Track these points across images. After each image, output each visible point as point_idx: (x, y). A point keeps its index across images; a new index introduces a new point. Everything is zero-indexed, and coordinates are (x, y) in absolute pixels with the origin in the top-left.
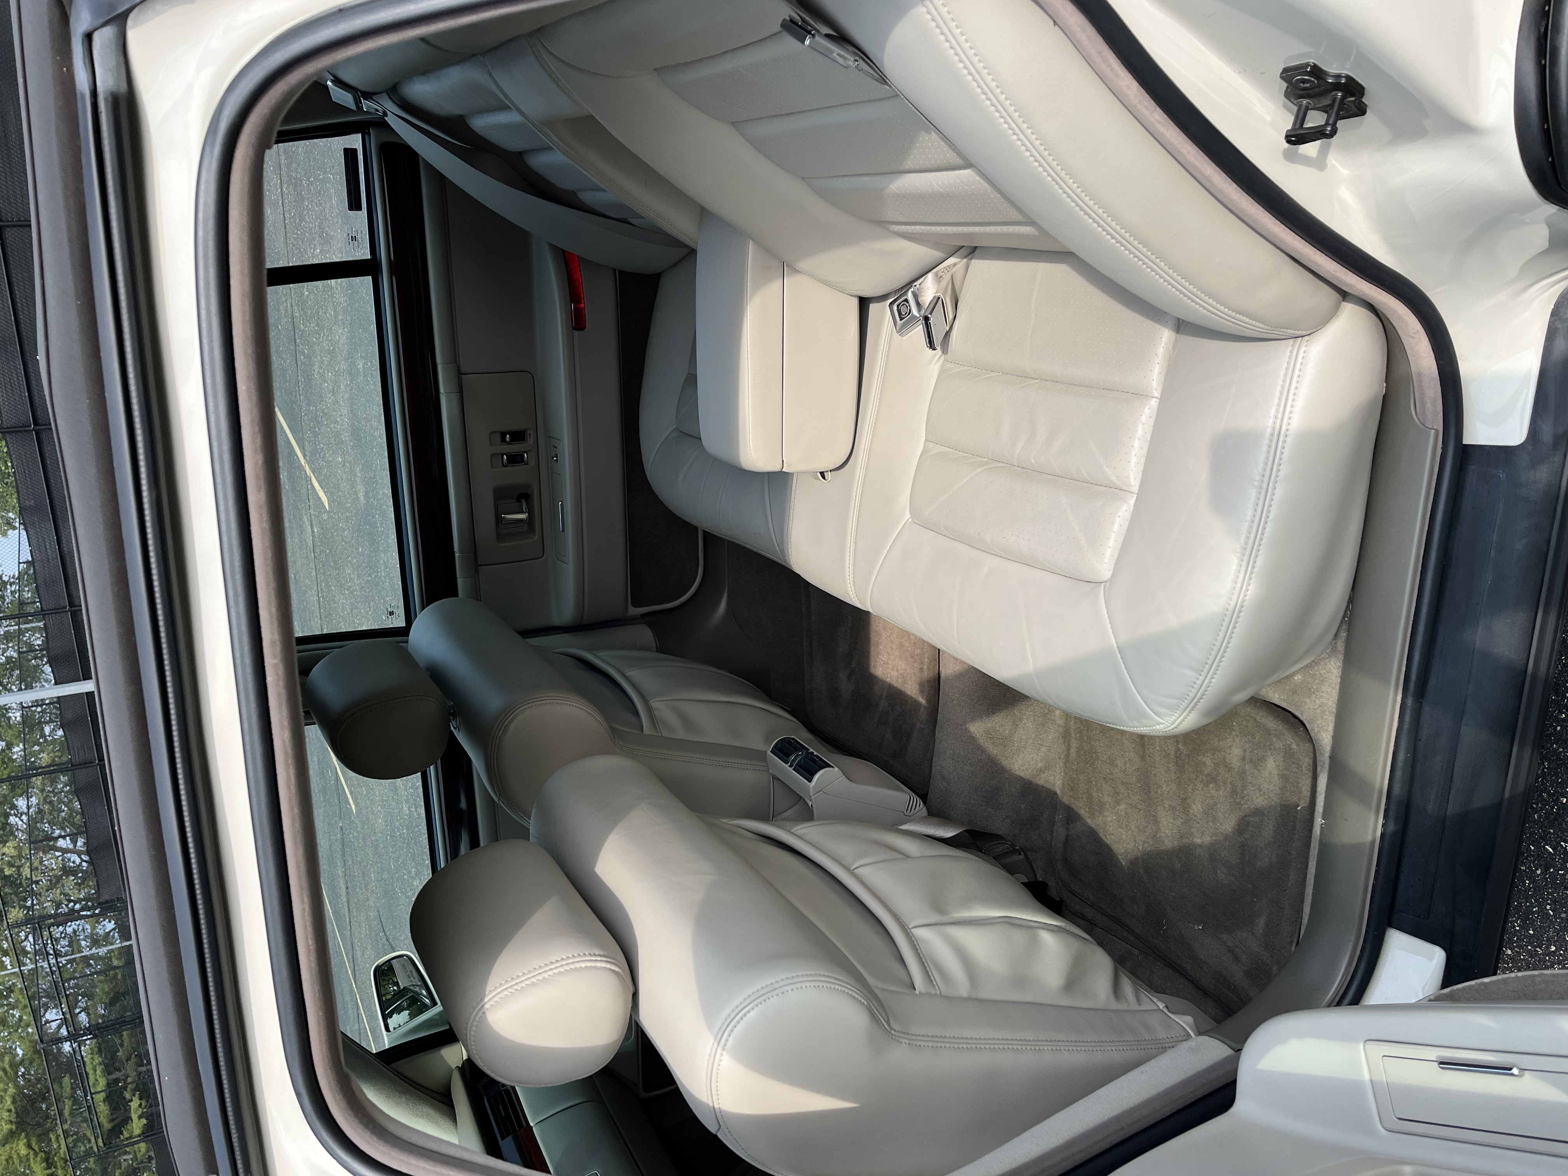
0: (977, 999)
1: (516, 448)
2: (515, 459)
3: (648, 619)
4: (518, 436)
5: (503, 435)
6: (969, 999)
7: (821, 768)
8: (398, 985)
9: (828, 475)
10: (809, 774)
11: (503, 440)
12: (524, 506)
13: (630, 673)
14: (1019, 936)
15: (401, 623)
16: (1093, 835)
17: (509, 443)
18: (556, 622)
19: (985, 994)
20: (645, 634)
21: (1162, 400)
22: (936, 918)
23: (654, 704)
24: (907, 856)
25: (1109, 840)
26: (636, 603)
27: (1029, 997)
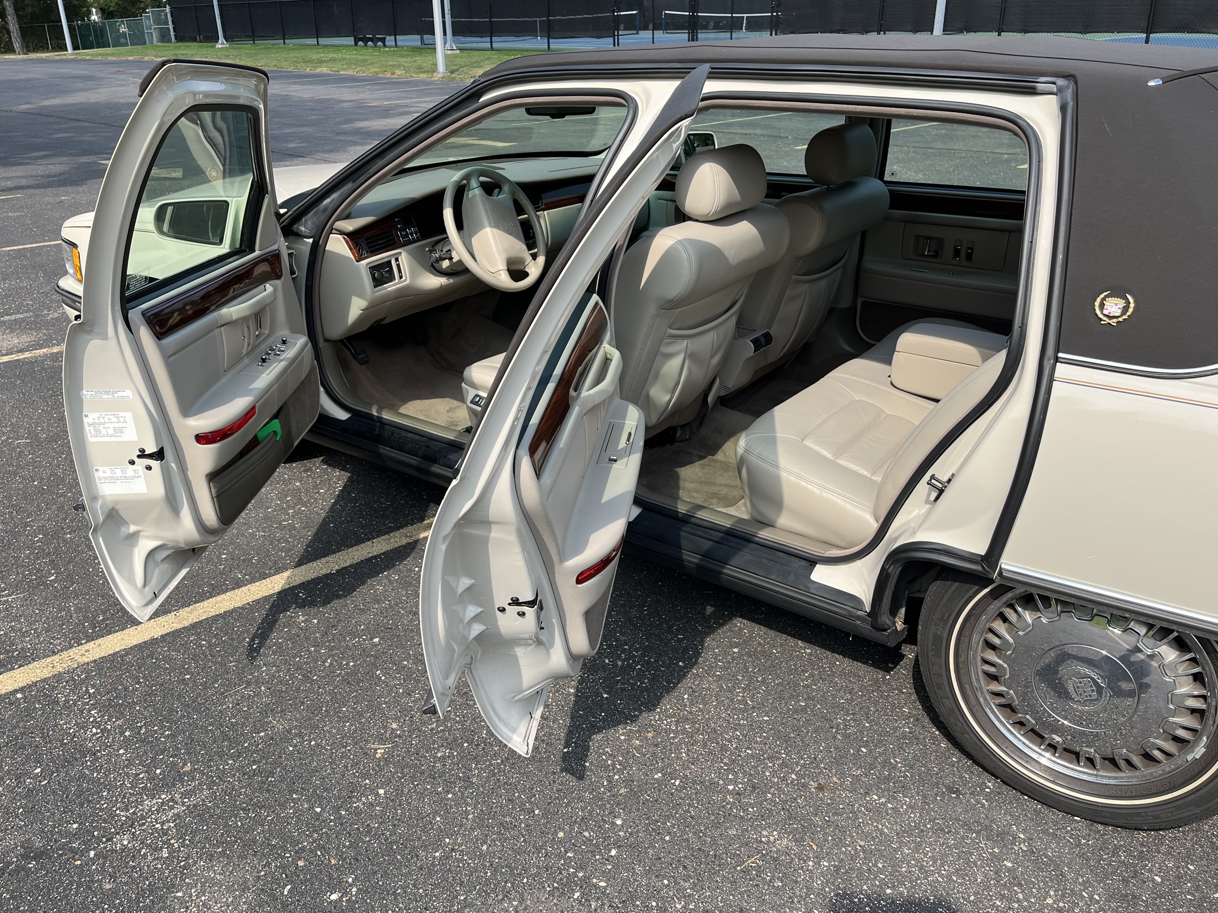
0: (657, 354)
1: (963, 254)
2: (957, 253)
3: (853, 308)
4: (969, 257)
5: (972, 249)
6: (658, 350)
7: (755, 348)
8: (698, 146)
9: (889, 379)
10: (754, 341)
11: (969, 248)
12: (932, 253)
13: (824, 282)
14: (671, 384)
15: (887, 178)
16: (692, 462)
17: (966, 251)
18: (865, 258)
19: (658, 357)
20: (845, 303)
21: (870, 478)
22: (688, 352)
23: (807, 285)
24: (712, 357)
25: (688, 467)
26: (863, 302)
27: (650, 376)
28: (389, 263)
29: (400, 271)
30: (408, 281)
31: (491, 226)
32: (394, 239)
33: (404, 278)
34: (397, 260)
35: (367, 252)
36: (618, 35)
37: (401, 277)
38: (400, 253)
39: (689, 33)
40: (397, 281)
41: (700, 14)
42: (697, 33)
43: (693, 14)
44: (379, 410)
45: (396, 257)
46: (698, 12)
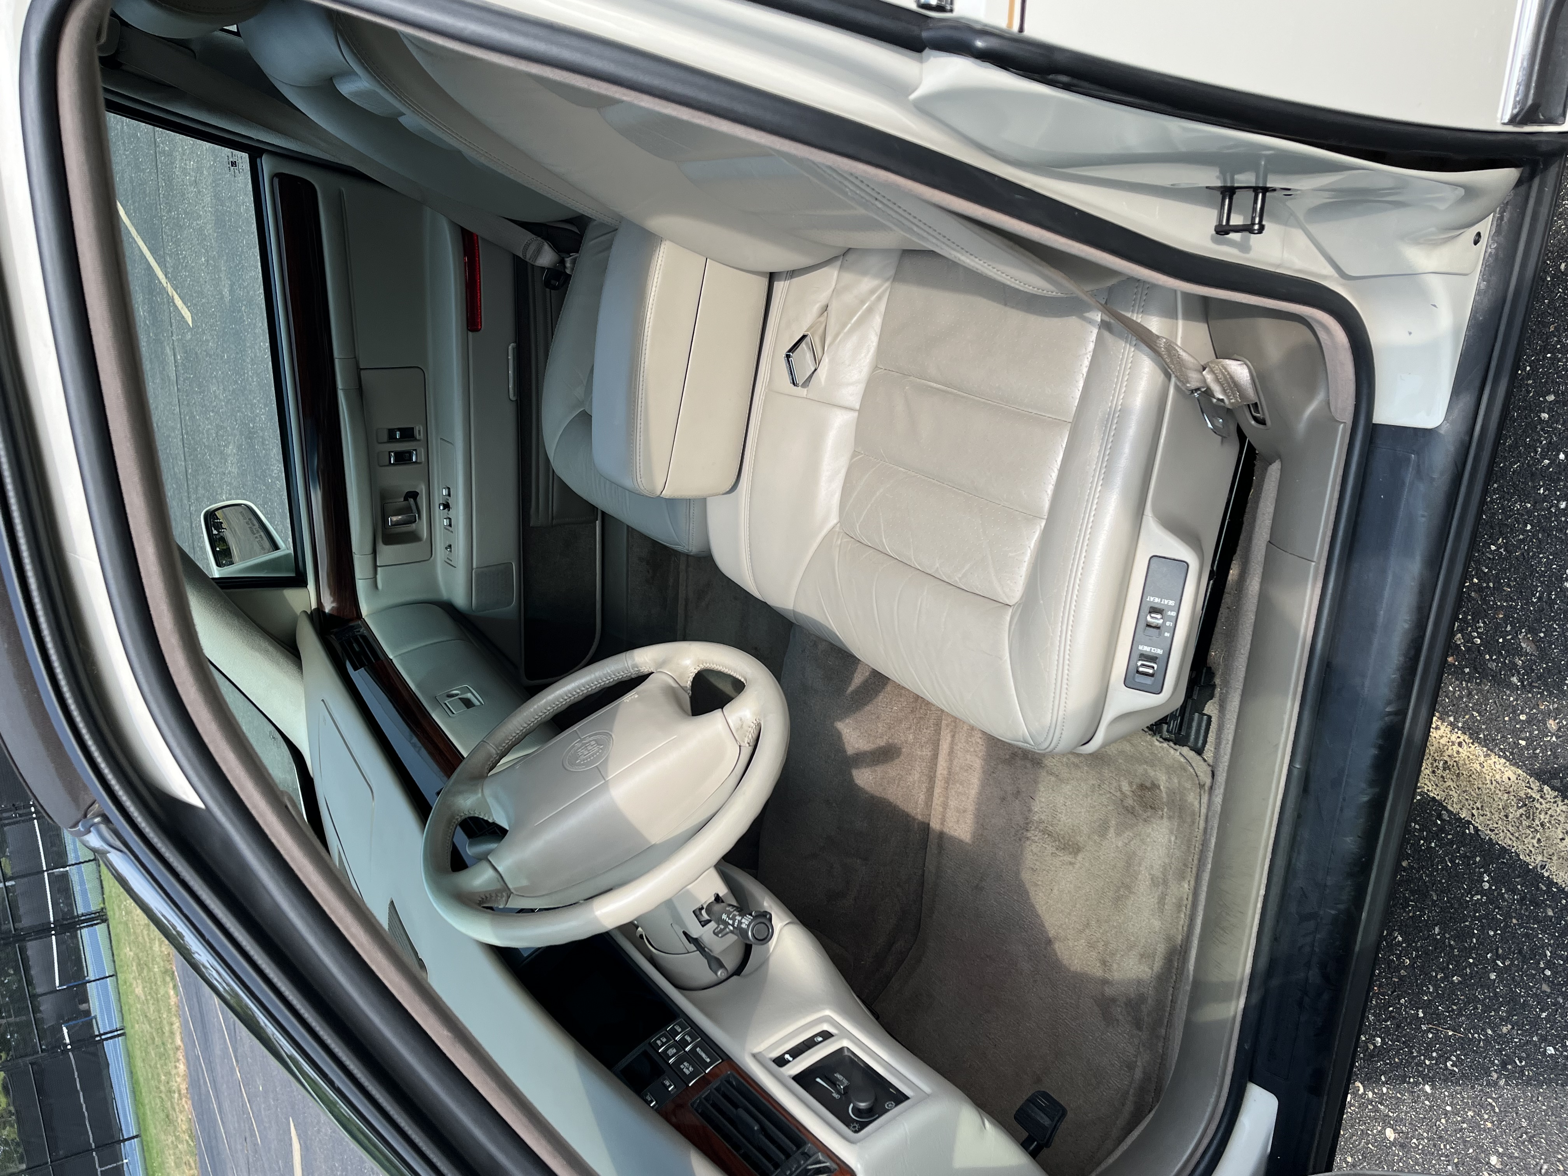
28: (804, 1079)
29: (808, 1045)
30: (828, 1012)
31: (605, 787)
32: (718, 1089)
33: (826, 1027)
34: (780, 1062)
35: (807, 1156)
36: (100, 1035)
37: (826, 1035)
38: (754, 1056)
39: (81, 928)
40: (845, 1043)
41: (52, 919)
42: (78, 916)
43: (53, 929)
44: (1226, 992)
45: (774, 1066)
46: (50, 923)
